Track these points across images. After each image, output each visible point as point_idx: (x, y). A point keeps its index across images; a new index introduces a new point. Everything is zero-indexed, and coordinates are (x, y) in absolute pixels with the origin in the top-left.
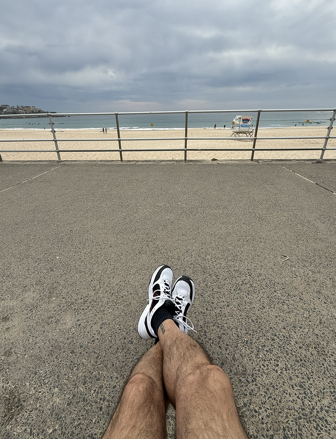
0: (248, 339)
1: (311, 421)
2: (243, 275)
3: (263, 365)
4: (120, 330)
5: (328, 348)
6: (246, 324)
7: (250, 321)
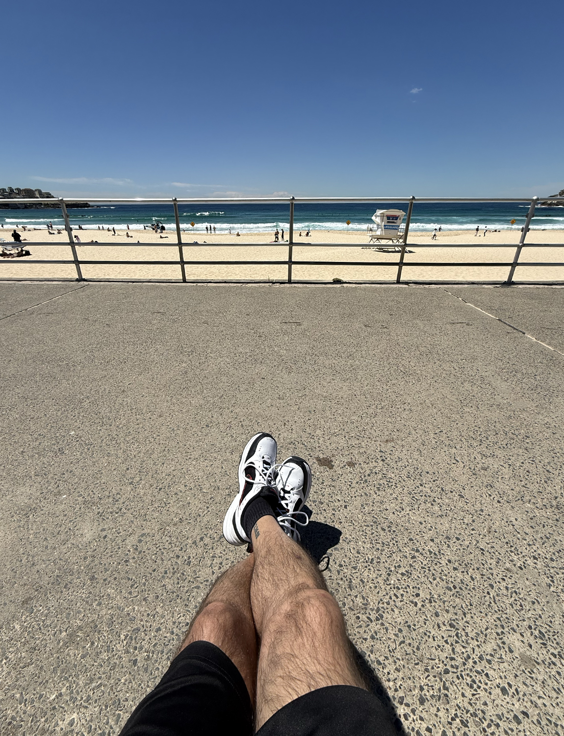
0: (373, 557)
1: (464, 676)
2: (373, 460)
3: (395, 595)
4: (170, 543)
5: (498, 569)
6: (373, 533)
7: (380, 529)
